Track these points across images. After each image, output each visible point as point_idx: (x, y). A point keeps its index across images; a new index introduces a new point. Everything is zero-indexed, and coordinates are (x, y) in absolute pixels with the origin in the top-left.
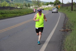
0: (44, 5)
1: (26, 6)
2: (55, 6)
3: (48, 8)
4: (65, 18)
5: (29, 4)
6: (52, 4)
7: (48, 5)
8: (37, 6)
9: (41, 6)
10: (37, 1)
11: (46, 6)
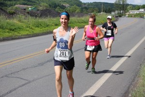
0: (132, 9)
1: (106, 12)
3: (138, 14)
5: (109, 9)
7: (139, 9)
8: (122, 11)
9: (128, 11)
10: (121, 3)
11: (136, 12)
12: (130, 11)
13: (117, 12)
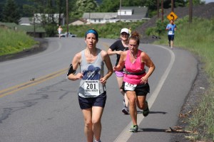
0: (93, 9)
2: (151, 16)
3: (114, 26)
4: (193, 77)
5: (12, 6)
6: (136, 5)
9: (78, 17)
12: (86, 15)
13: (38, 18)
